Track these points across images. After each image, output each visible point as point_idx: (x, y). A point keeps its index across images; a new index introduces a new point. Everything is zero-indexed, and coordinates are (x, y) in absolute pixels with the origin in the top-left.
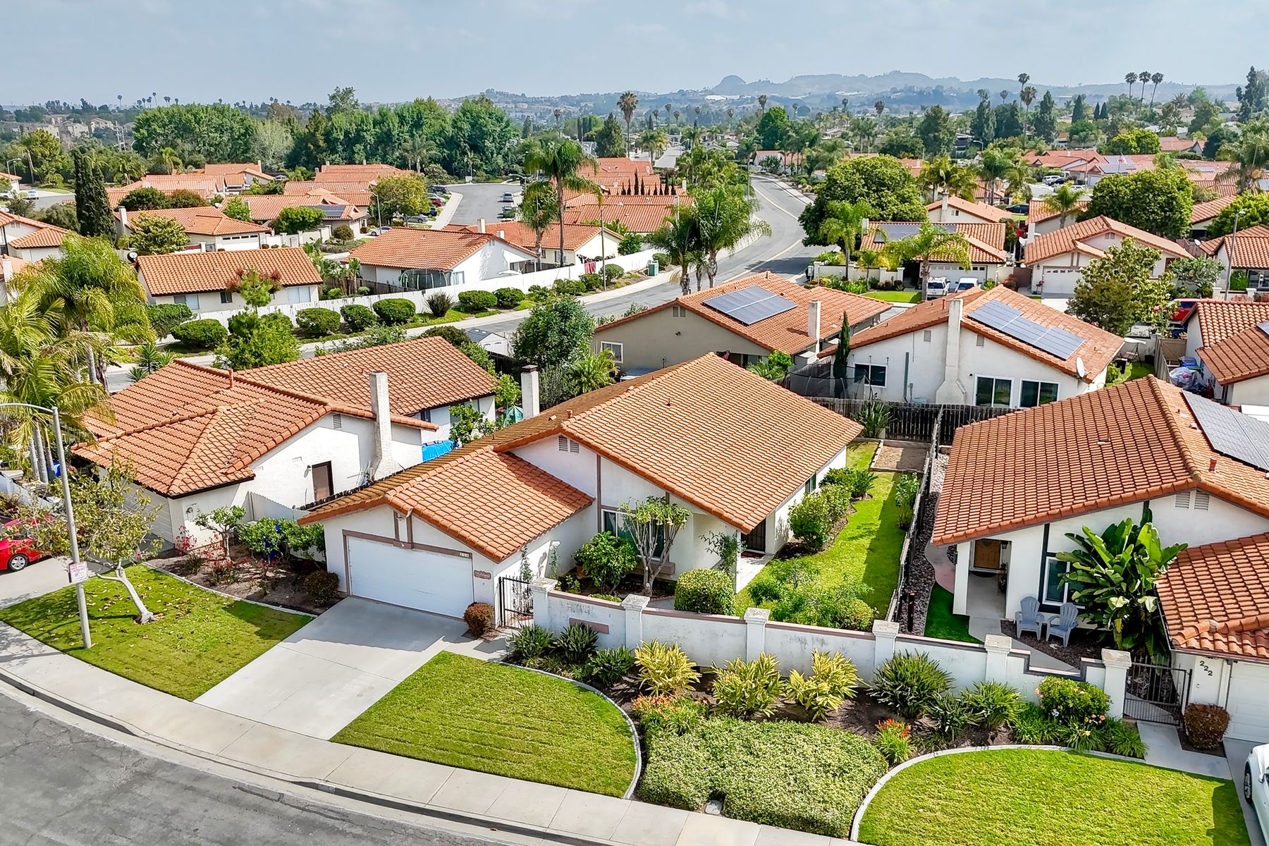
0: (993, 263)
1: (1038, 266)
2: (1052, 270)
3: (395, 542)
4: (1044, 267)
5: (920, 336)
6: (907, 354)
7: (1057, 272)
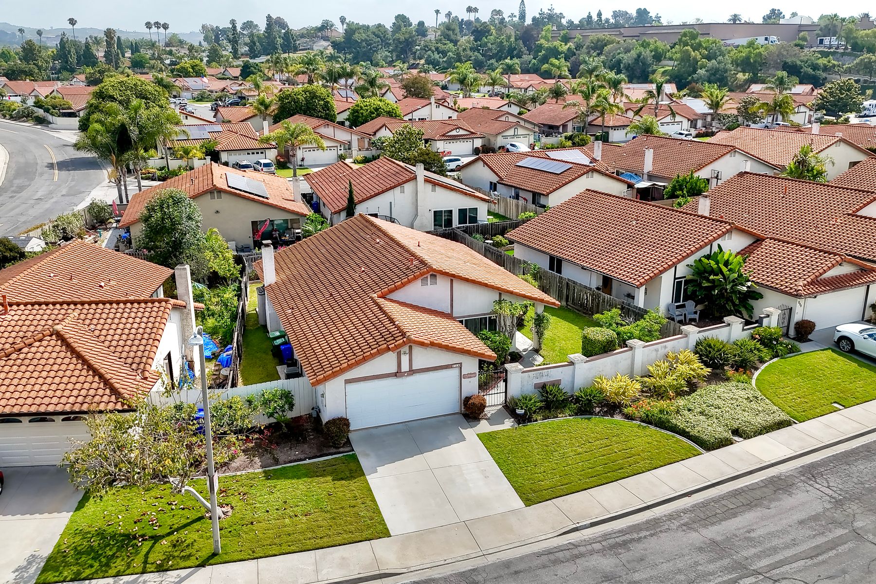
0: (268, 148)
1: (300, 148)
2: (307, 150)
3: (398, 374)
4: (303, 148)
5: (398, 189)
6: (391, 203)
7: (310, 151)
